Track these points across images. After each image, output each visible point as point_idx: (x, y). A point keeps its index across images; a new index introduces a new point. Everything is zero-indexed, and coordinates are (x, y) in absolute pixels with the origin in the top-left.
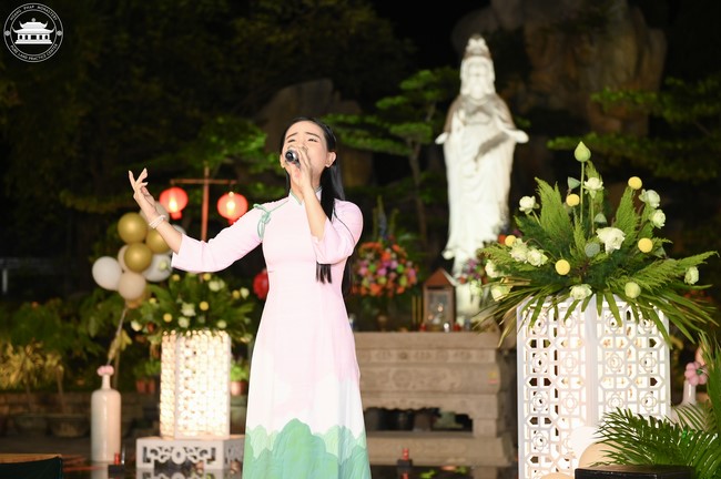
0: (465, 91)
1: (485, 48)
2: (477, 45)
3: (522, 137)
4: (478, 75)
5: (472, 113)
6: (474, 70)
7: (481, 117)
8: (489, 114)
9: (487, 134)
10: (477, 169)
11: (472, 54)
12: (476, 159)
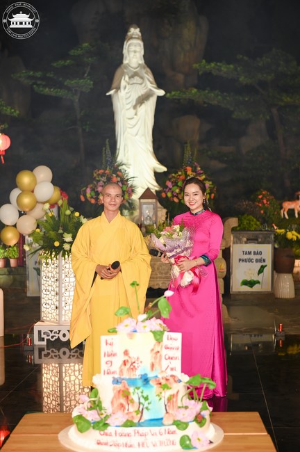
0: (125, 62)
1: (140, 34)
2: (135, 31)
3: (161, 93)
4: (135, 52)
5: (131, 77)
6: (132, 48)
7: (137, 79)
8: (142, 78)
9: (141, 91)
10: (136, 114)
11: (132, 38)
12: (135, 107)
